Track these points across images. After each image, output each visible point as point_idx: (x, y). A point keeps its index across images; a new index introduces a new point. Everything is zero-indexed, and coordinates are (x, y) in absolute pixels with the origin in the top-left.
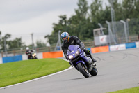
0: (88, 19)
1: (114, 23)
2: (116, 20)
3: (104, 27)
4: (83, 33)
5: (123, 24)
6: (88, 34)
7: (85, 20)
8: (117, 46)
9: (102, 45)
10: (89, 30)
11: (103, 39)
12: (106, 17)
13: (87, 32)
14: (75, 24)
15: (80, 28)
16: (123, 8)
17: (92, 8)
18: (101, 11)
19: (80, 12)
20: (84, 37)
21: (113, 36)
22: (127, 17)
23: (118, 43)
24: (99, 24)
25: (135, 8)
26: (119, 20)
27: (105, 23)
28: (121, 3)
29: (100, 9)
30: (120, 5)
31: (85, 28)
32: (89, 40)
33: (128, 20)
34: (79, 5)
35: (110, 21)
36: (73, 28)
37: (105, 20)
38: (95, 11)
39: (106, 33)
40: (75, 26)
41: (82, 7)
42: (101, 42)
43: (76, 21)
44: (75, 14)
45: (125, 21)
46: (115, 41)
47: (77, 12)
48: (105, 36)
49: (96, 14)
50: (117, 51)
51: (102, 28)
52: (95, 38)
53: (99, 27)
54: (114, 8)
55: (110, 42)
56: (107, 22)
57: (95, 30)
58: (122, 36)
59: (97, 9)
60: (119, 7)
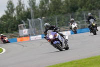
0: (15, 18)
1: (33, 20)
2: (35, 18)
3: (26, 23)
4: (11, 27)
5: (40, 21)
6: (15, 28)
7: (12, 18)
8: (35, 37)
9: (25, 36)
10: (16, 25)
11: (25, 31)
12: (27, 16)
13: (14, 27)
14: (5, 21)
15: (9, 24)
16: (39, 9)
17: (17, 10)
18: (24, 12)
19: (9, 12)
20: (12, 30)
21: (33, 30)
22: (42, 15)
23: (36, 34)
24: (22, 21)
25: (48, 9)
26: (37, 18)
27: (27, 20)
28: (38, 6)
29: (23, 10)
30: (37, 7)
31: (13, 24)
32: (16, 32)
33: (44, 18)
34: (8, 7)
35: (30, 18)
36: (4, 24)
37: (26, 18)
38: (19, 11)
39: (28, 27)
40: (5, 22)
41: (10, 9)
42: (24, 34)
43: (6, 19)
44: (5, 14)
45: (41, 18)
46: (34, 33)
47: (6, 12)
48: (27, 30)
49: (20, 14)
50: (36, 40)
51: (24, 24)
52: (20, 31)
53: (23, 23)
54: (33, 9)
55: (30, 34)
56: (28, 19)
57: (19, 25)
58: (39, 29)
59: (21, 10)
60: (37, 9)
